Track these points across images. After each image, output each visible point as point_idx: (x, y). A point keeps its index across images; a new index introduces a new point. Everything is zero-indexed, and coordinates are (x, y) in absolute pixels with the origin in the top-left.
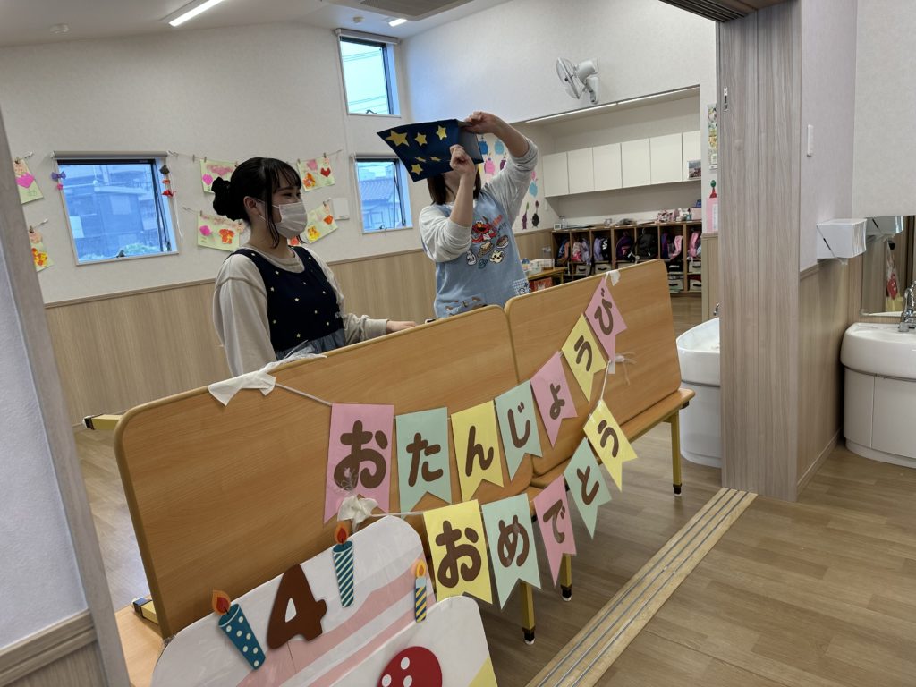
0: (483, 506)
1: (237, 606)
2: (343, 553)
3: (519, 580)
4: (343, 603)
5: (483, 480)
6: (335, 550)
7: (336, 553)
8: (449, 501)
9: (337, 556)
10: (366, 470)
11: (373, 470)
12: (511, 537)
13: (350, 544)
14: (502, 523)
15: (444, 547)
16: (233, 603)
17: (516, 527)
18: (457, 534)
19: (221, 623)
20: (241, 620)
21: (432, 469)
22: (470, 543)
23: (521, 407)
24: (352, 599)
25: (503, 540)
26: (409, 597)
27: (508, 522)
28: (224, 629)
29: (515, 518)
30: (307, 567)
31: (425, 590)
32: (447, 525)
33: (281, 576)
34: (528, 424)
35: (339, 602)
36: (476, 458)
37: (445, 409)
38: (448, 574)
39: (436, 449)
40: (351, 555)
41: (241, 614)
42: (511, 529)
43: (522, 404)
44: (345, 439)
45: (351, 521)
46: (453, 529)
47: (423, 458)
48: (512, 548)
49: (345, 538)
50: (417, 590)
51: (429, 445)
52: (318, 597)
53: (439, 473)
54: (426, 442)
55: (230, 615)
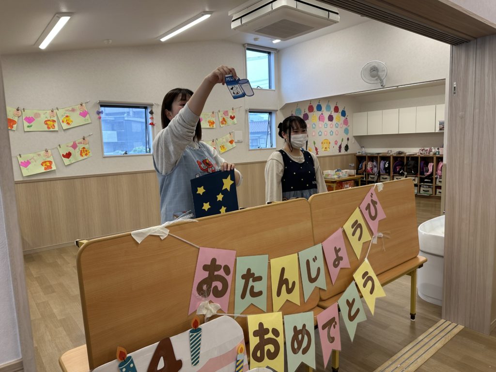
0: (284, 316)
1: (130, 357)
2: (195, 334)
3: (302, 362)
4: (192, 363)
5: (287, 300)
6: (191, 332)
7: (191, 334)
8: (265, 310)
9: (192, 335)
10: (216, 287)
11: (220, 287)
12: (300, 336)
13: (200, 329)
14: (295, 328)
15: (258, 338)
16: (128, 355)
17: (304, 331)
18: (267, 331)
19: (120, 366)
20: (132, 365)
21: (256, 290)
22: (274, 337)
23: (315, 259)
24: (198, 362)
25: (295, 338)
26: (233, 365)
27: (299, 327)
28: (121, 369)
29: (304, 326)
30: (174, 340)
31: (242, 361)
32: (261, 325)
33: (158, 343)
34: (319, 269)
35: (191, 362)
36: (284, 287)
37: (267, 256)
38: (259, 354)
39: (259, 278)
40: (200, 336)
41: (132, 362)
42: (300, 332)
43: (316, 257)
44: (205, 268)
45: (204, 316)
46: (265, 328)
47: (251, 283)
48: (300, 344)
49: (198, 326)
50: (238, 361)
51: (255, 276)
52: (178, 358)
53: (260, 293)
54: (253, 274)
55: (125, 362)
